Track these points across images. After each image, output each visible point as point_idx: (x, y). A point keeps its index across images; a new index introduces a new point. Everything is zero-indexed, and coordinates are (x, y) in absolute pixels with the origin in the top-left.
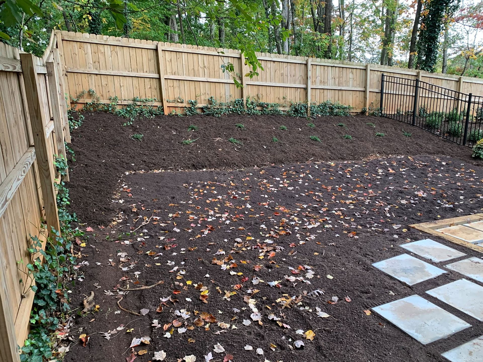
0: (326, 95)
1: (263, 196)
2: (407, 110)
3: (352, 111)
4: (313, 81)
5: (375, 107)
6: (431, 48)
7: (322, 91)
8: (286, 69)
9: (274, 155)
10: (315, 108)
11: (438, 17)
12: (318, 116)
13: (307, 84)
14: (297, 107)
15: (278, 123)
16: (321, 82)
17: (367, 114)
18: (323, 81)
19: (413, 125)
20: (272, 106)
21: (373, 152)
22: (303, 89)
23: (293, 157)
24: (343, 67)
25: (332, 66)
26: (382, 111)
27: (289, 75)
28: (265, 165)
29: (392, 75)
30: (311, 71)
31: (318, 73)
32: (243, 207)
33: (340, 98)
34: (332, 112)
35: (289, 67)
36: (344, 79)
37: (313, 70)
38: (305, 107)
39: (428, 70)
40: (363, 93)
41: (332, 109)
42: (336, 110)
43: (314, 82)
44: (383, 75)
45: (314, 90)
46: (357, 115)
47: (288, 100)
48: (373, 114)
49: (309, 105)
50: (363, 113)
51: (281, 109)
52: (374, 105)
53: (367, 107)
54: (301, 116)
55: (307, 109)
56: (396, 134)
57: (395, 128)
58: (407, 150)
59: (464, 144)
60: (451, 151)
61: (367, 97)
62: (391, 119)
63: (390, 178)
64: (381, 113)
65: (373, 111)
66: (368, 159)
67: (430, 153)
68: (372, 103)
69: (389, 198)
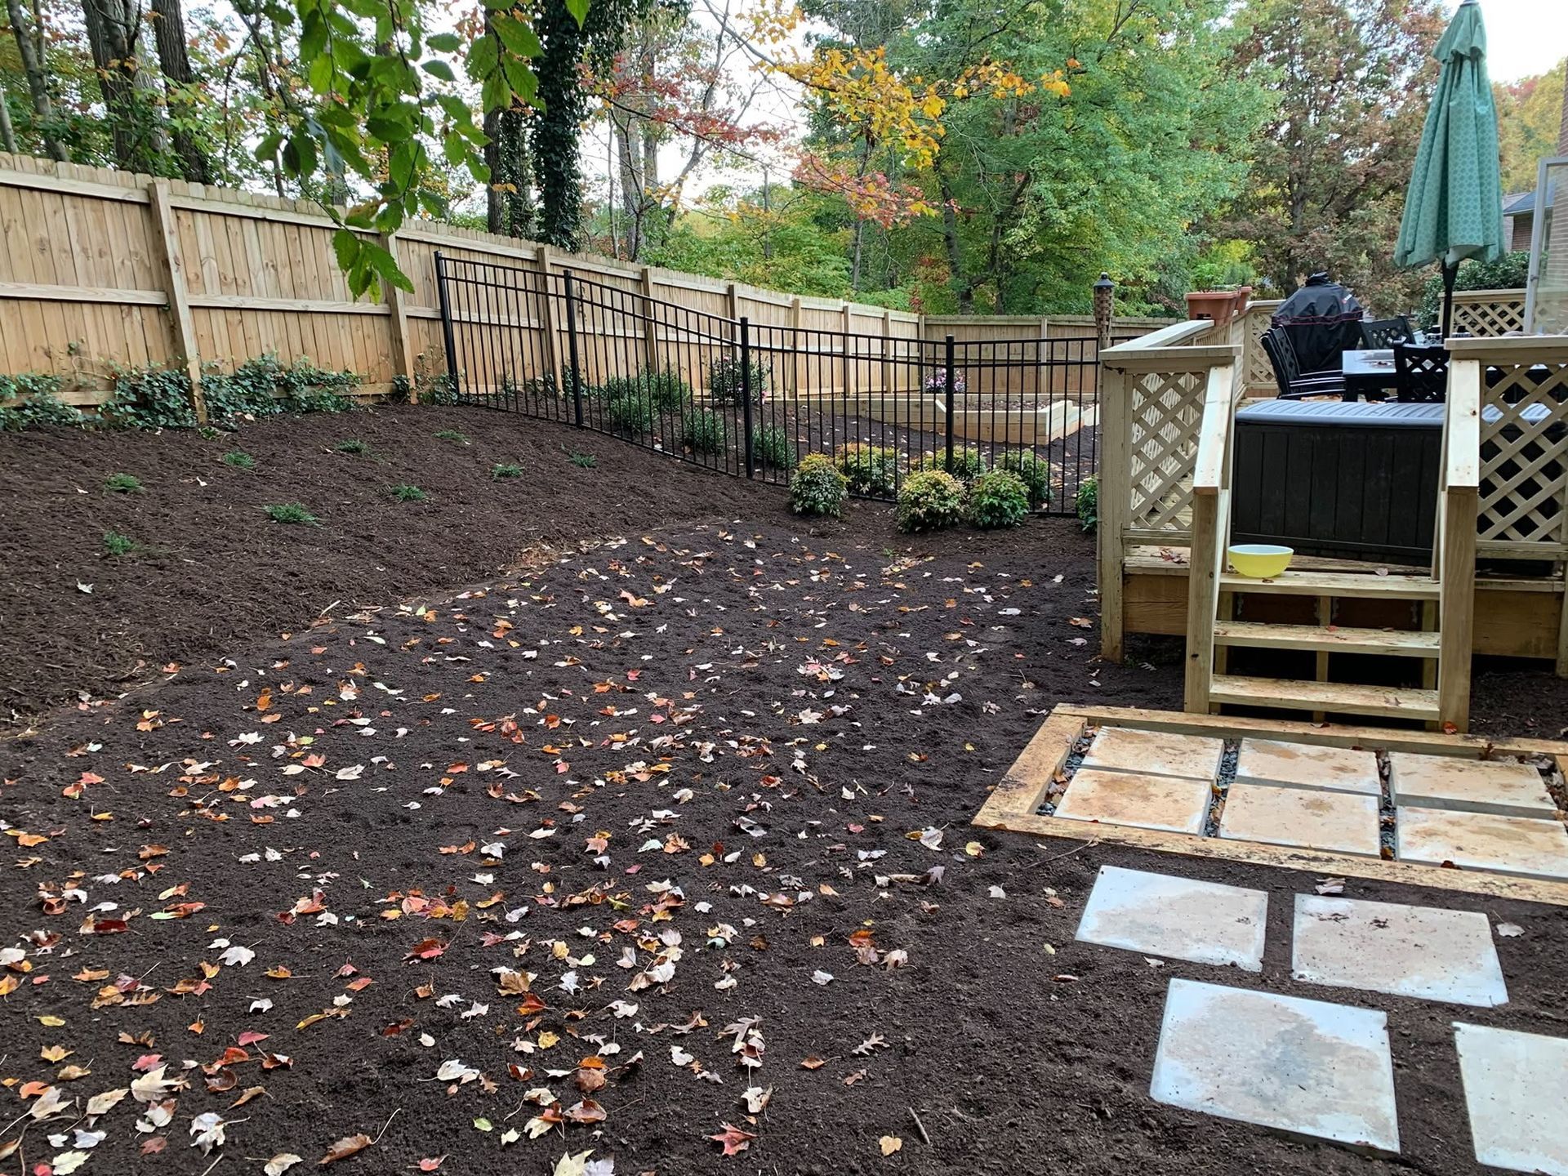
0: (254, 333)
1: (255, 857)
2: (529, 376)
3: (361, 389)
4: (192, 276)
5: (431, 374)
6: (561, 174)
7: (236, 316)
8: (60, 223)
9: (152, 618)
10: (220, 385)
11: (563, 74)
12: (242, 418)
13: (167, 288)
14: (146, 389)
15: (84, 463)
16: (223, 280)
17: (414, 400)
18: (230, 276)
19: (579, 425)
20: (22, 389)
21: (527, 538)
22: (153, 311)
23: (250, 611)
24: (298, 225)
25: (256, 220)
26: (457, 384)
27: (76, 248)
28: (131, 679)
29: (465, 256)
30: (176, 235)
31: (205, 245)
32: (211, 972)
33: (310, 344)
34: (290, 398)
35: (70, 213)
36: (311, 270)
37: (184, 231)
38: (180, 385)
39: (562, 245)
40: (383, 322)
41: (286, 386)
42: (303, 393)
43: (195, 282)
44: (438, 258)
45: (201, 314)
46: (380, 402)
47: (95, 358)
48: (431, 399)
49: (196, 377)
50: (399, 394)
51: (71, 398)
52: (428, 364)
53: (410, 373)
54: (172, 423)
55: (189, 393)
56: (551, 462)
57: (533, 442)
58: (622, 516)
59: (750, 474)
60: (727, 500)
61: (404, 337)
62: (497, 410)
63: (660, 629)
64: (457, 391)
65: (427, 387)
66: (523, 566)
67: (683, 517)
68: (420, 357)
69: (753, 714)
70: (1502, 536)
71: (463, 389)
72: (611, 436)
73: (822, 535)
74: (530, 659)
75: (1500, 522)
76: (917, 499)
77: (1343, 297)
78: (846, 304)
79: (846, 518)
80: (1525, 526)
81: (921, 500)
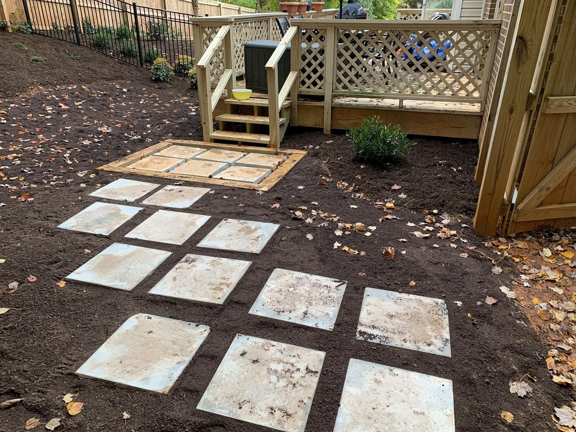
5: (19, 20)
17: (10, 31)
19: (78, 43)
21: (33, 84)
26: (31, 25)
48: (19, 30)
50: (3, 28)
52: (17, 16)
53: (7, 19)
56: (61, 57)
57: (55, 49)
58: (79, 78)
59: (142, 66)
60: (130, 74)
61: (3, 5)
62: (47, 36)
63: (64, 116)
64: (31, 28)
65: (17, 26)
66: (28, 94)
67: (107, 80)
68: (13, 13)
69: (68, 141)
70: (309, 87)
71: (33, 27)
72: (91, 48)
73: (160, 88)
74: (4, 123)
75: (308, 82)
76: (192, 76)
77: (359, 8)
78: (220, 3)
79: (172, 82)
80: (315, 84)
81: (194, 76)
